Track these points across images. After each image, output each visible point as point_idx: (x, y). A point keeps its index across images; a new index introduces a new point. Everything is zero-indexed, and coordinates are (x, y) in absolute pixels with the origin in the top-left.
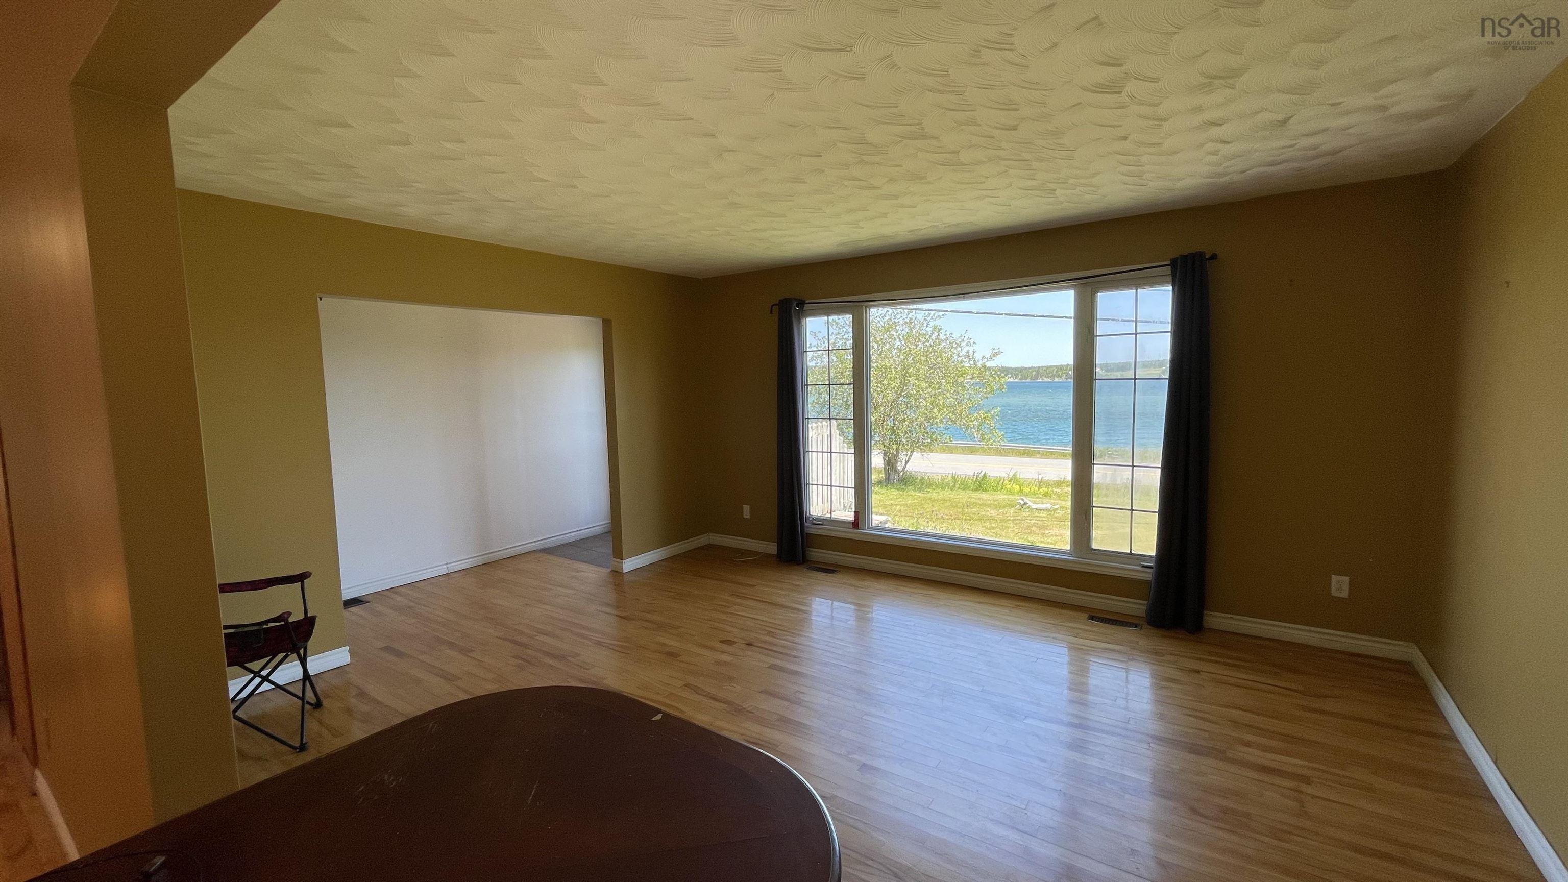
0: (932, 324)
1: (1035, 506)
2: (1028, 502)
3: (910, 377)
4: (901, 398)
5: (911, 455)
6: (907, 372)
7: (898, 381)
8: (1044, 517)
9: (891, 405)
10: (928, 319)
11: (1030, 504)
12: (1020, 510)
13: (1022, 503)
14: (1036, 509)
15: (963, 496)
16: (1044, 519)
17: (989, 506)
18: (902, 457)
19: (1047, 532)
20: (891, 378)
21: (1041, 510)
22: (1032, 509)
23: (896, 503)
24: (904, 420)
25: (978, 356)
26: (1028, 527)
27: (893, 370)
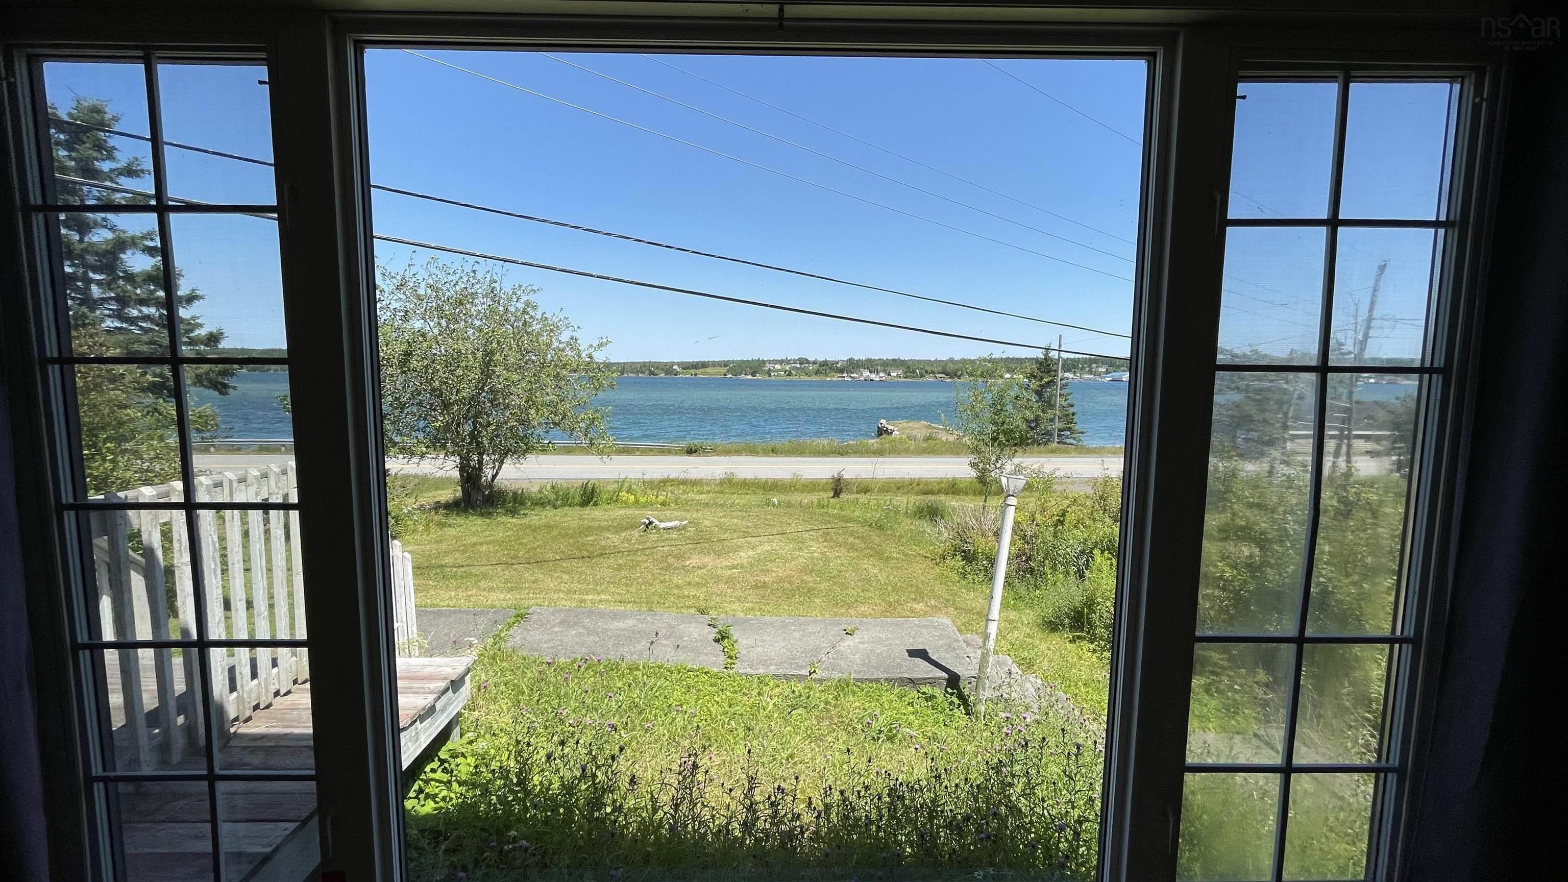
0: (524, 298)
1: (662, 525)
2: (654, 520)
3: (496, 366)
4: (484, 394)
5: (500, 468)
6: (491, 360)
7: (478, 371)
8: (675, 539)
9: (470, 403)
10: (518, 293)
11: (656, 522)
12: (645, 531)
13: (647, 522)
14: (664, 529)
15: (572, 517)
16: (677, 543)
17: (607, 529)
18: (488, 472)
19: (688, 563)
20: (467, 366)
21: (669, 529)
22: (660, 529)
23: (482, 540)
24: (489, 424)
25: (583, 345)
26: (664, 558)
27: (470, 356)
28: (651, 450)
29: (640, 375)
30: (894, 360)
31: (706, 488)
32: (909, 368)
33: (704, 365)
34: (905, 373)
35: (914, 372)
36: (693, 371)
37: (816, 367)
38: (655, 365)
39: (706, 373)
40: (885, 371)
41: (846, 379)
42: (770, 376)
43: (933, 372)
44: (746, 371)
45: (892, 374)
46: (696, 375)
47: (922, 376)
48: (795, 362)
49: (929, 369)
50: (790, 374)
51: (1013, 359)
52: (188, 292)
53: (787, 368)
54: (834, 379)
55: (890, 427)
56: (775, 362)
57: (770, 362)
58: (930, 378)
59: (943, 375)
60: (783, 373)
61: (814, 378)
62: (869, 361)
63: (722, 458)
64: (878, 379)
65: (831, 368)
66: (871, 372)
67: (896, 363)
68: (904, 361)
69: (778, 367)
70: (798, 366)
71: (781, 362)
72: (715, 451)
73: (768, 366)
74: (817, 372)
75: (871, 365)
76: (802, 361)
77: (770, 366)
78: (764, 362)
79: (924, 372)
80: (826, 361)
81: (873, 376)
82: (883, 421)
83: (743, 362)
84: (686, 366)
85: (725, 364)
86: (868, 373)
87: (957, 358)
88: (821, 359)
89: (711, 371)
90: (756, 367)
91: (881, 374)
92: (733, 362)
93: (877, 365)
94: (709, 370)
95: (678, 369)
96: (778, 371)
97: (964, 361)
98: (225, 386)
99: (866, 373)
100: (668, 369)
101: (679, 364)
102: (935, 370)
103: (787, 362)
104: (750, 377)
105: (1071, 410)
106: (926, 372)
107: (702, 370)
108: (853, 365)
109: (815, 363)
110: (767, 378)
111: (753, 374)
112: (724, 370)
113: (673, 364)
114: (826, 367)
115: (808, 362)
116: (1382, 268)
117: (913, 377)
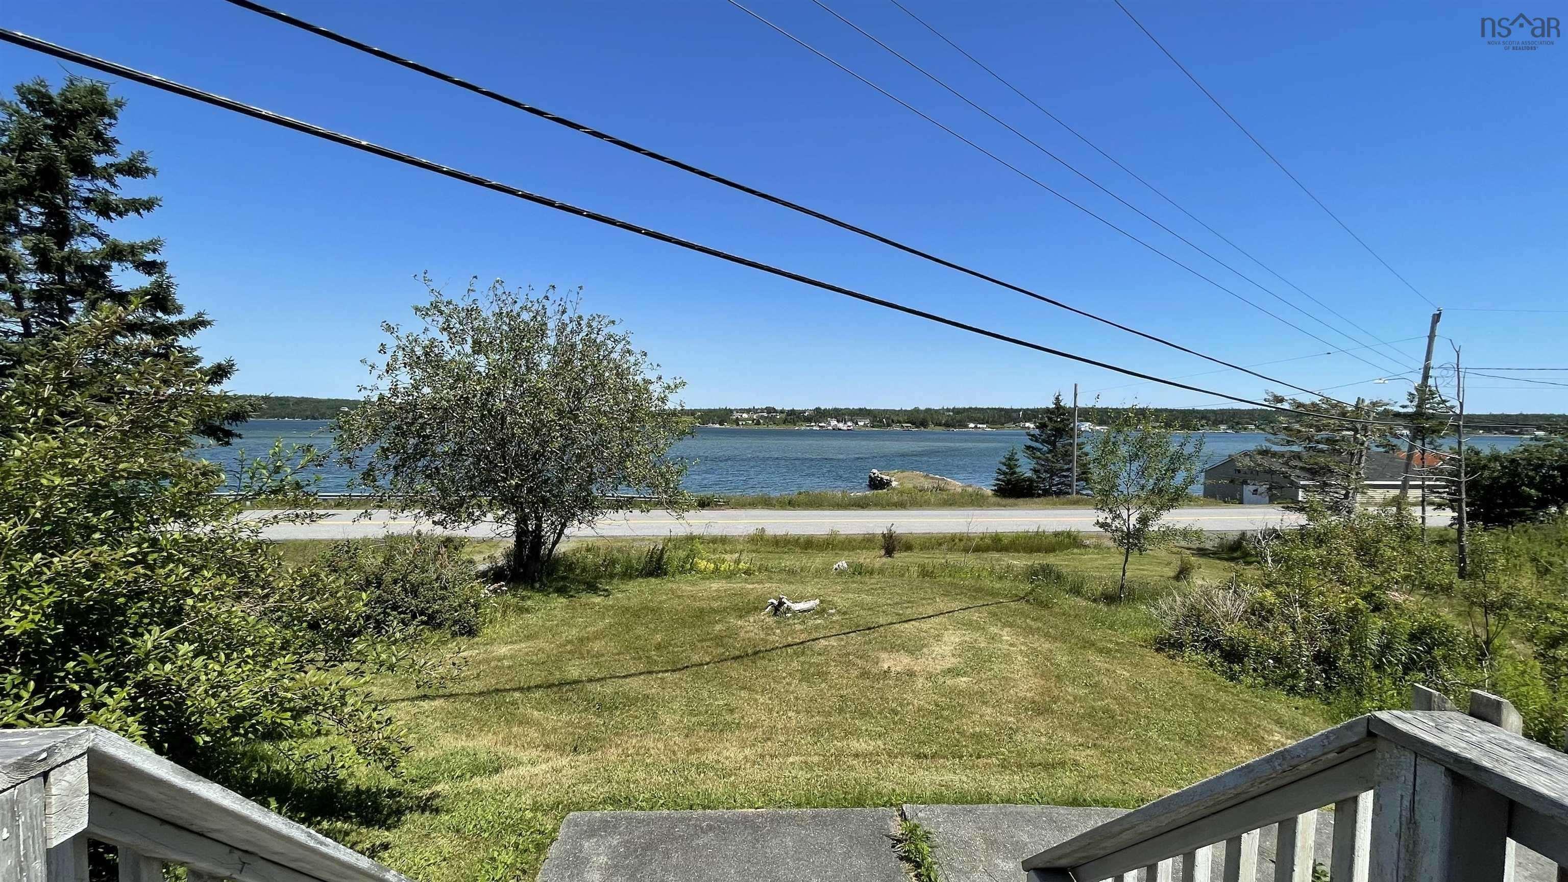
30: (860, 410)
32: (875, 417)
34: (872, 422)
35: (881, 421)
37: (784, 416)
40: (852, 420)
41: (814, 428)
42: (738, 425)
43: (899, 422)
44: (713, 420)
45: (859, 423)
47: (889, 425)
48: (762, 411)
49: (895, 419)
50: (758, 423)
51: (976, 409)
52: (192, 317)
53: (755, 417)
54: (803, 428)
55: (885, 477)
56: (743, 411)
57: (737, 411)
58: (897, 428)
59: (910, 425)
60: (751, 422)
61: (782, 427)
62: (836, 410)
64: (845, 428)
65: (798, 417)
66: (838, 421)
67: (862, 413)
68: (870, 410)
69: (745, 416)
70: (765, 414)
71: (748, 411)
72: (728, 504)
73: (736, 415)
74: (785, 422)
75: (839, 414)
76: (770, 410)
77: (737, 415)
78: (731, 411)
79: (890, 421)
80: (793, 410)
81: (841, 425)
82: (874, 471)
83: (710, 411)
86: (836, 423)
87: (922, 408)
88: (788, 408)
90: (723, 416)
91: (849, 424)
92: (700, 411)
93: (844, 414)
96: (745, 420)
97: (928, 411)
98: (229, 434)
99: (834, 422)
102: (902, 419)
103: (755, 411)
104: (717, 426)
106: (893, 421)
108: (820, 415)
109: (782, 412)
110: (735, 427)
111: (721, 423)
114: (793, 416)
115: (775, 411)
116: (1436, 318)
117: (880, 427)
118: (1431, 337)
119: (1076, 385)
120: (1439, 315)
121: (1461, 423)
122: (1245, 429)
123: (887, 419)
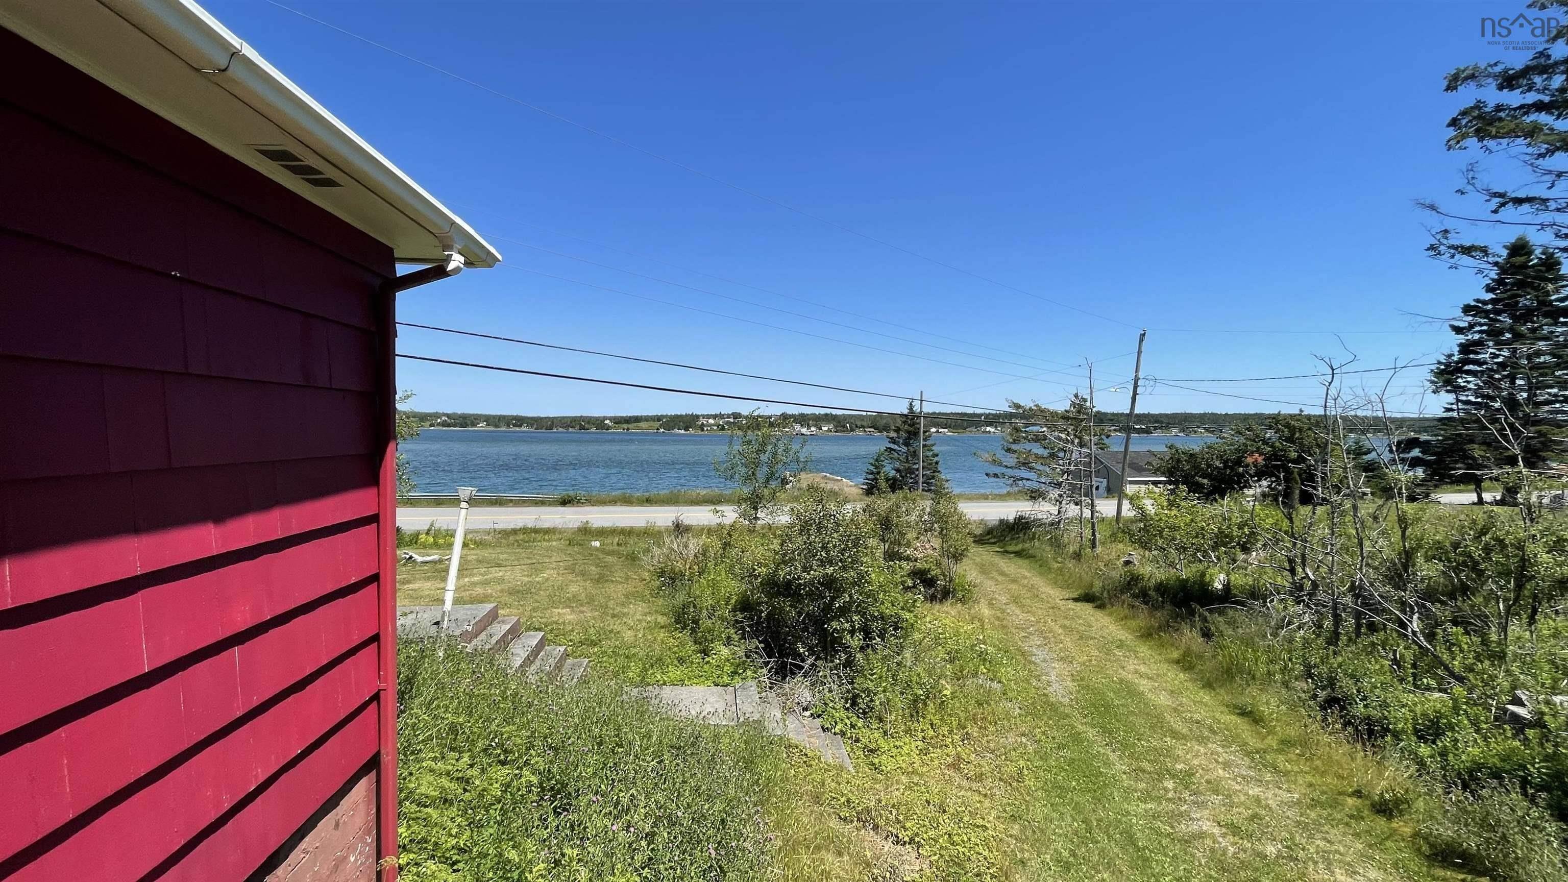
28: (524, 501)
29: (571, 430)
30: (826, 415)
31: (558, 536)
32: (839, 422)
33: (637, 419)
34: (835, 427)
35: (845, 426)
36: (625, 426)
38: (587, 420)
39: (638, 428)
40: (816, 426)
42: (703, 430)
43: (863, 427)
44: (679, 426)
45: (823, 428)
46: (628, 429)
47: (852, 430)
48: (729, 416)
49: (859, 424)
50: (723, 429)
53: (721, 423)
56: (709, 417)
57: (704, 416)
58: (859, 433)
59: (872, 430)
60: (715, 428)
62: (801, 415)
63: (595, 508)
64: (808, 433)
66: (802, 426)
67: (828, 418)
68: (835, 416)
69: (711, 421)
70: (732, 420)
71: (715, 417)
72: (588, 502)
73: (702, 421)
74: (749, 427)
75: (802, 419)
76: (736, 416)
77: (704, 421)
78: (697, 417)
79: (854, 426)
81: (804, 430)
83: (677, 416)
84: (618, 421)
85: (658, 418)
86: (800, 427)
89: (644, 426)
90: (689, 422)
91: (813, 429)
92: (666, 416)
93: (809, 420)
94: (643, 424)
95: (610, 424)
96: (710, 425)
99: (797, 427)
100: (599, 423)
101: (610, 419)
102: (865, 424)
103: (721, 416)
104: (682, 432)
105: (936, 459)
106: (857, 427)
107: (635, 424)
108: (785, 420)
110: (700, 432)
111: (686, 429)
112: (657, 424)
113: (605, 418)
114: (759, 422)
115: (741, 416)
117: (844, 431)
118: (1139, 353)
119: (921, 392)
120: (1144, 334)
121: (1092, 424)
122: (1195, 432)
123: (851, 424)
